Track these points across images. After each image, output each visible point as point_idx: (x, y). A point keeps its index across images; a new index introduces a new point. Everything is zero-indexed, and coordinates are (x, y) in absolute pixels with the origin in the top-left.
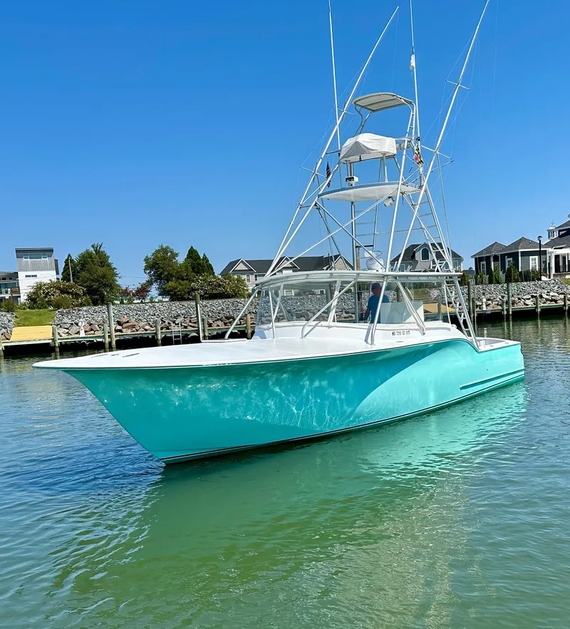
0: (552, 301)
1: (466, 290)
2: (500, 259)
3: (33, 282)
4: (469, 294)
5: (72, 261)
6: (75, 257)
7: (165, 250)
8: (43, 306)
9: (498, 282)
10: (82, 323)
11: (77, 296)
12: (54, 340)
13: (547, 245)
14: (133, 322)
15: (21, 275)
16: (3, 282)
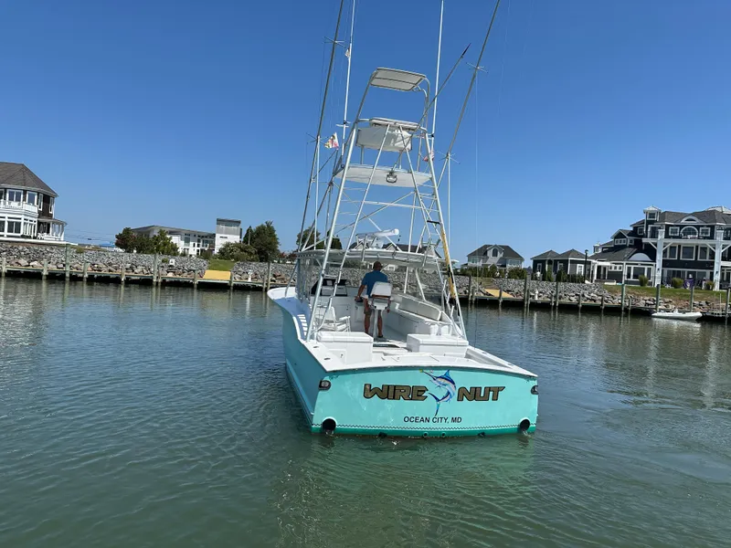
0: (592, 300)
1: (523, 283)
2: (553, 263)
3: (224, 241)
4: (525, 287)
5: (251, 230)
6: (254, 228)
8: (228, 258)
9: (550, 281)
10: (251, 272)
11: (251, 254)
12: (231, 282)
13: (592, 257)
14: (283, 276)
15: (218, 236)
16: (205, 239)
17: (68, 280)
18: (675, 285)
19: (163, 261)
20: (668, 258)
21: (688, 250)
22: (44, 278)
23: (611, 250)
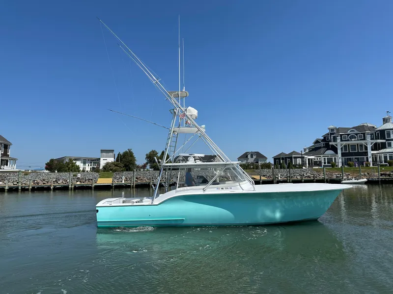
0: (308, 177)
2: (285, 159)
3: (105, 162)
4: (273, 173)
6: (121, 153)
7: (153, 152)
8: (108, 171)
9: (285, 169)
10: (123, 178)
11: (121, 167)
12: (113, 184)
13: (304, 154)
14: (142, 178)
15: (102, 159)
16: (94, 161)
17: (20, 191)
18: (349, 165)
19: (74, 176)
20: (344, 152)
21: (353, 147)
22: (6, 191)
23: (314, 150)
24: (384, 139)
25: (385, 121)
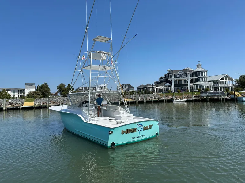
0: (155, 99)
2: (143, 88)
3: (29, 91)
4: (136, 97)
5: (39, 86)
6: (40, 85)
7: (62, 84)
8: (31, 97)
9: (143, 94)
10: (42, 102)
11: (40, 95)
12: (34, 106)
13: (154, 86)
14: (54, 102)
15: (26, 90)
16: (21, 91)
18: (178, 92)
20: (175, 84)
21: (181, 81)
23: (159, 83)
24: (197, 77)
25: (198, 66)
